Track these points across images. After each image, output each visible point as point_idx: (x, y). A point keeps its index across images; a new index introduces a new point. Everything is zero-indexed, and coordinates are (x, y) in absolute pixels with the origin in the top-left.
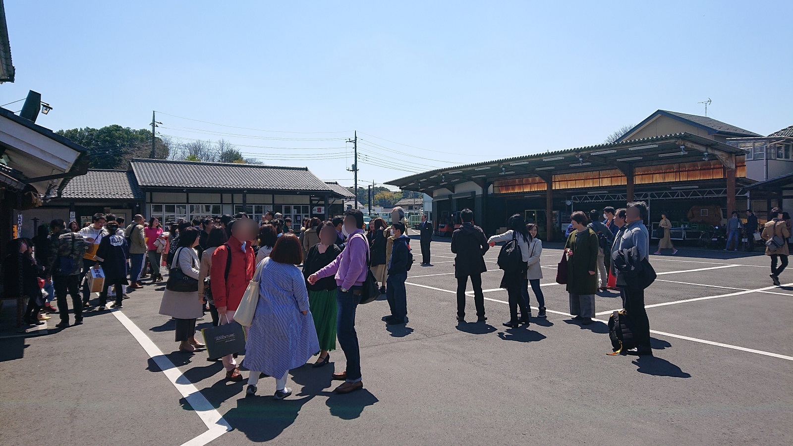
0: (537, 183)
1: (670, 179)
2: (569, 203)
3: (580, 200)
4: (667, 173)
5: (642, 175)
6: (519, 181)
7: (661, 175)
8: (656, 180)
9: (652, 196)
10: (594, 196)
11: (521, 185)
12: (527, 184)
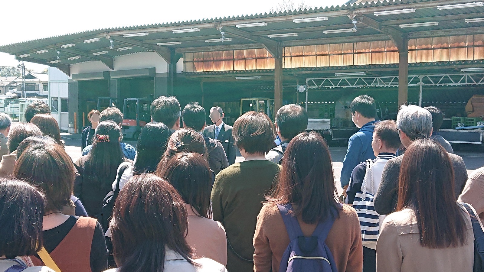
0: (256, 58)
1: (460, 56)
2: (301, 89)
3: (318, 85)
4: (454, 47)
5: (417, 50)
6: (227, 55)
7: (446, 50)
8: (439, 57)
9: (426, 81)
10: (339, 80)
11: (230, 60)
12: (241, 59)
